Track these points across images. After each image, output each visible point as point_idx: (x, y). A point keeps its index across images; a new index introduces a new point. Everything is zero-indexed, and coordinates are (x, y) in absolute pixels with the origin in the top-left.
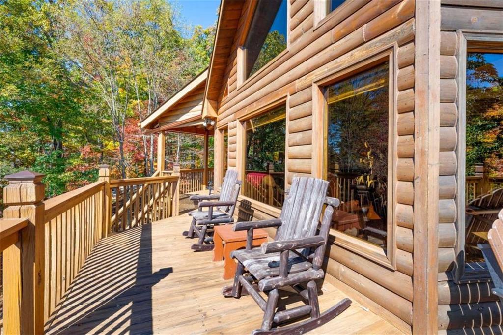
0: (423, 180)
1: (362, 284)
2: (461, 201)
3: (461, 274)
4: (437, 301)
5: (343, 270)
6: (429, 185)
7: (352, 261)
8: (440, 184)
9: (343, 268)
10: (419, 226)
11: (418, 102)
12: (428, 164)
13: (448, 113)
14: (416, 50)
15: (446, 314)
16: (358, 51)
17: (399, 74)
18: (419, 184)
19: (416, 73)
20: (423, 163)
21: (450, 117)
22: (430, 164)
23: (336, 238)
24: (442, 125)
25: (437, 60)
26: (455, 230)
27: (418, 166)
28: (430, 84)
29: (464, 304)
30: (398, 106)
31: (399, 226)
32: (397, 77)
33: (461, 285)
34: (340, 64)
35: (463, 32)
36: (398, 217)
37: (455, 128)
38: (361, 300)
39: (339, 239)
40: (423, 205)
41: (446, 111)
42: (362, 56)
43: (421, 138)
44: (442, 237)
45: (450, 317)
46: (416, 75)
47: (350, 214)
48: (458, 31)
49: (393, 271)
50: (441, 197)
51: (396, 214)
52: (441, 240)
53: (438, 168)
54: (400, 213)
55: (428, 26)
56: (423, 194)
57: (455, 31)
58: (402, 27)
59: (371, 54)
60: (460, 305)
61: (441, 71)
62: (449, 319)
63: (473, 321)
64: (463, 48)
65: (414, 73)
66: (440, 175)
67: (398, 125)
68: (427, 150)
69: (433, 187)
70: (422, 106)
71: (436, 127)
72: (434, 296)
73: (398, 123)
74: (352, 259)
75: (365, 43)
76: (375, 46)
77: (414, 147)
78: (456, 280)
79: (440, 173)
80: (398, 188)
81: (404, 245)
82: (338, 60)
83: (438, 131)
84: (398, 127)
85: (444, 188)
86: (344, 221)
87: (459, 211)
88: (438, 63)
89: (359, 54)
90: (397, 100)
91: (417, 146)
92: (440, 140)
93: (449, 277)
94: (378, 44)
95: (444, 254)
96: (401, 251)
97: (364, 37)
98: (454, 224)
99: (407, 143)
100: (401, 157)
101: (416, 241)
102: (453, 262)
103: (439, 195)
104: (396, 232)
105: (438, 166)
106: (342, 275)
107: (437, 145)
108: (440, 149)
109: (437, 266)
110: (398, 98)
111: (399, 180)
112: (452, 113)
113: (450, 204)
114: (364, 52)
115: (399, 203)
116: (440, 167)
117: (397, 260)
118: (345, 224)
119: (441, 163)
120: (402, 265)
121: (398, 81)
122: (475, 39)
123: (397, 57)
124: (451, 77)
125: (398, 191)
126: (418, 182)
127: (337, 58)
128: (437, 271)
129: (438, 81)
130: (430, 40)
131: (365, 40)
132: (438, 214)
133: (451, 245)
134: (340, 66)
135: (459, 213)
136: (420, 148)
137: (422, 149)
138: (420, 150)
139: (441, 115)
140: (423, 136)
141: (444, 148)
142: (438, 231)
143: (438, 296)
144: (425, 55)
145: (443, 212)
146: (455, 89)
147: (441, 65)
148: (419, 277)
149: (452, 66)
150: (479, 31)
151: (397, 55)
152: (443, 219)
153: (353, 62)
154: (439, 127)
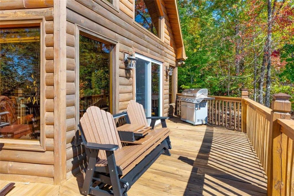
0: (58, 97)
1: (25, 169)
2: (77, 106)
3: (77, 141)
4: (66, 158)
5: (11, 165)
6: (61, 100)
7: (18, 156)
8: (67, 99)
9: (10, 164)
10: (56, 123)
11: (55, 55)
12: (60, 89)
13: (70, 63)
14: (54, 26)
15: (71, 162)
16: (20, 12)
17: (46, 36)
18: (56, 100)
19: (54, 39)
20: (58, 88)
21: (71, 65)
22: (61, 89)
23: (5, 144)
24: (68, 69)
25: (64, 35)
26: (75, 120)
27: (56, 90)
28: (61, 47)
29: (80, 154)
30: (45, 55)
31: (47, 125)
32: (45, 38)
33: (77, 146)
34: (5, 15)
35: (77, 26)
36: (46, 120)
37: (74, 71)
38: (25, 179)
39: (7, 144)
40: (58, 111)
41: (70, 62)
42: (23, 16)
43: (57, 75)
44: (68, 126)
45: (73, 164)
46: (54, 40)
47: (26, 125)
48: (75, 24)
49: (44, 152)
50: (68, 106)
51: (45, 118)
52: (67, 127)
53: (66, 91)
54: (47, 118)
55: (59, 16)
56: (58, 105)
57: (74, 23)
58: (47, 10)
59: (29, 18)
60: (78, 156)
61: (67, 41)
62: (72, 165)
63: (83, 161)
64: (77, 33)
65: (53, 38)
66: (67, 95)
67: (45, 66)
68: (60, 81)
69: (63, 101)
70: (57, 58)
71: (65, 70)
72: (64, 156)
73: (46, 65)
74: (18, 155)
75: (24, 8)
76: (32, 14)
77: (54, 79)
78: (75, 145)
79: (67, 93)
80: (46, 103)
81: (49, 135)
82: (4, 11)
83: (66, 72)
84: (45, 68)
85: (69, 101)
86: (20, 131)
87: (76, 111)
88: (65, 37)
89: (21, 14)
90: (45, 51)
91: (55, 80)
92: (67, 77)
93: (72, 145)
94: (33, 13)
95: (69, 134)
96: (48, 139)
97: (24, 4)
98: (74, 118)
99: (50, 77)
100: (48, 85)
101: (55, 131)
102: (74, 136)
103: (66, 104)
104: (45, 129)
105: (66, 90)
106: (10, 169)
107: (65, 79)
108: (67, 81)
109: (66, 141)
110: (46, 51)
111: (47, 99)
112: (72, 64)
113: (72, 109)
114: (25, 15)
115: (47, 112)
116: (67, 91)
117: (46, 144)
118: (20, 133)
119: (67, 89)
120: (49, 147)
121: (45, 40)
122: (83, 31)
123: (44, 26)
124: (72, 46)
125: (46, 105)
126: (56, 99)
127: (4, 10)
128: (66, 143)
129: (66, 46)
130: (61, 23)
131: (25, 7)
132: (66, 114)
133: (73, 128)
134: (6, 17)
135: (76, 112)
136: (57, 80)
137: (57, 81)
138: (57, 82)
139: (67, 64)
140: (58, 74)
141: (69, 81)
142: (66, 123)
143: (67, 155)
144: (58, 30)
145: (69, 113)
146: (74, 52)
147: (67, 39)
148: (57, 150)
149: (72, 41)
150: (84, 28)
151: (44, 25)
152: (69, 117)
153: (16, 18)
154: (66, 70)
